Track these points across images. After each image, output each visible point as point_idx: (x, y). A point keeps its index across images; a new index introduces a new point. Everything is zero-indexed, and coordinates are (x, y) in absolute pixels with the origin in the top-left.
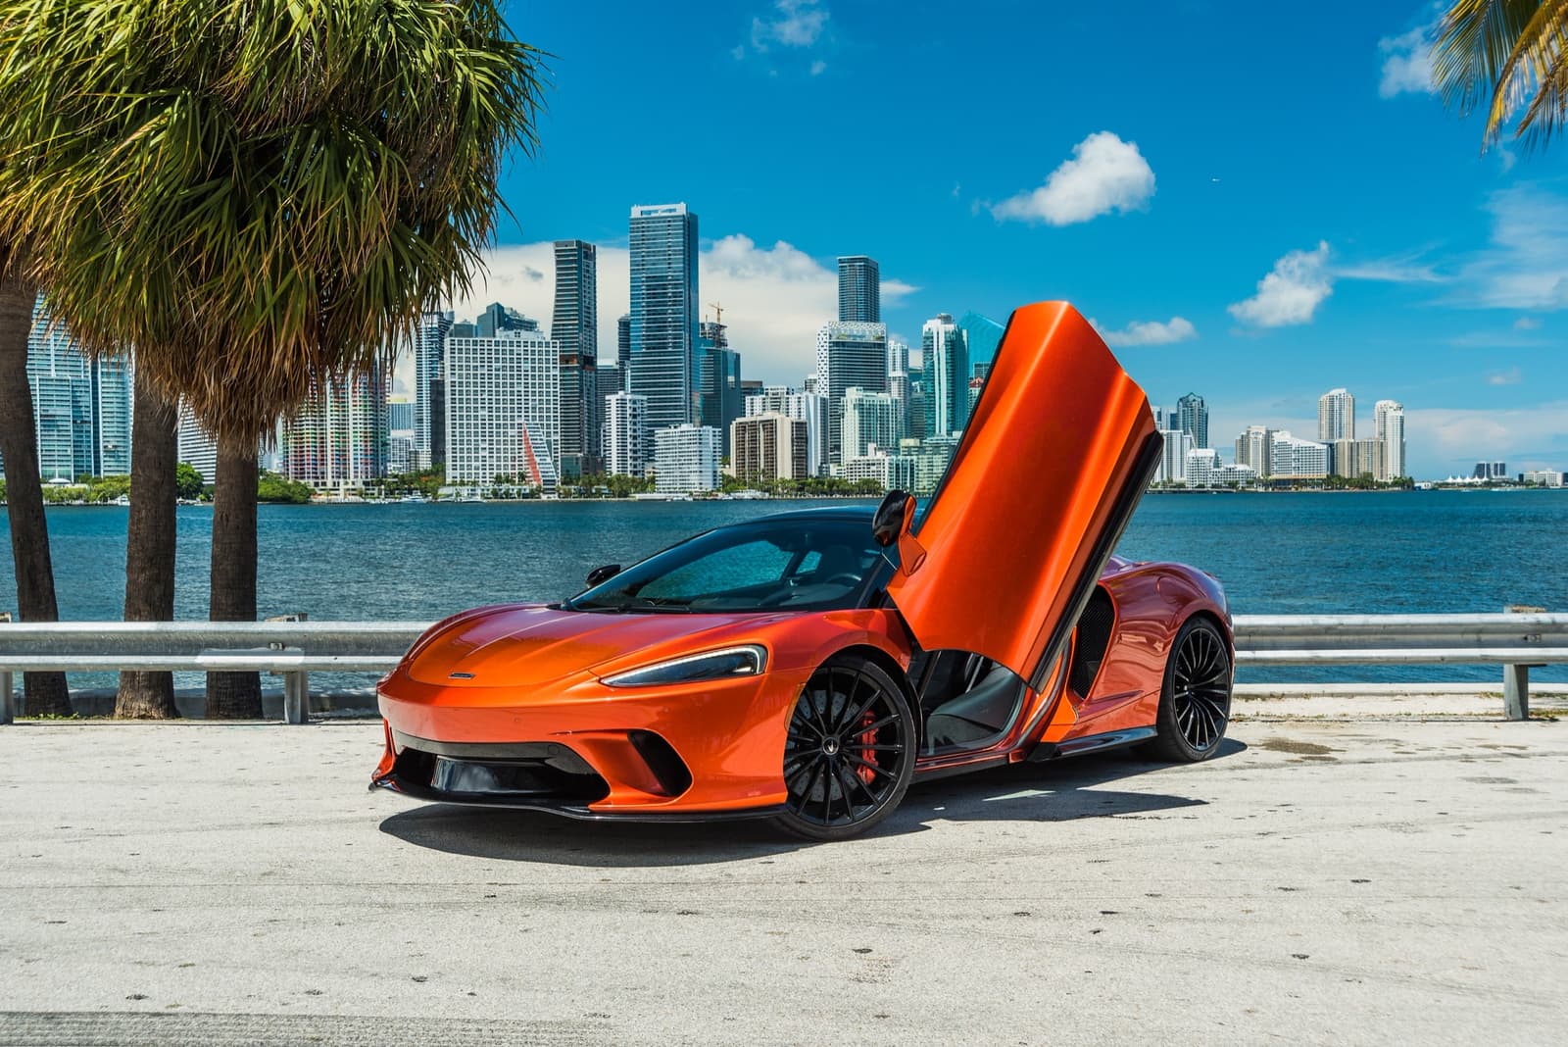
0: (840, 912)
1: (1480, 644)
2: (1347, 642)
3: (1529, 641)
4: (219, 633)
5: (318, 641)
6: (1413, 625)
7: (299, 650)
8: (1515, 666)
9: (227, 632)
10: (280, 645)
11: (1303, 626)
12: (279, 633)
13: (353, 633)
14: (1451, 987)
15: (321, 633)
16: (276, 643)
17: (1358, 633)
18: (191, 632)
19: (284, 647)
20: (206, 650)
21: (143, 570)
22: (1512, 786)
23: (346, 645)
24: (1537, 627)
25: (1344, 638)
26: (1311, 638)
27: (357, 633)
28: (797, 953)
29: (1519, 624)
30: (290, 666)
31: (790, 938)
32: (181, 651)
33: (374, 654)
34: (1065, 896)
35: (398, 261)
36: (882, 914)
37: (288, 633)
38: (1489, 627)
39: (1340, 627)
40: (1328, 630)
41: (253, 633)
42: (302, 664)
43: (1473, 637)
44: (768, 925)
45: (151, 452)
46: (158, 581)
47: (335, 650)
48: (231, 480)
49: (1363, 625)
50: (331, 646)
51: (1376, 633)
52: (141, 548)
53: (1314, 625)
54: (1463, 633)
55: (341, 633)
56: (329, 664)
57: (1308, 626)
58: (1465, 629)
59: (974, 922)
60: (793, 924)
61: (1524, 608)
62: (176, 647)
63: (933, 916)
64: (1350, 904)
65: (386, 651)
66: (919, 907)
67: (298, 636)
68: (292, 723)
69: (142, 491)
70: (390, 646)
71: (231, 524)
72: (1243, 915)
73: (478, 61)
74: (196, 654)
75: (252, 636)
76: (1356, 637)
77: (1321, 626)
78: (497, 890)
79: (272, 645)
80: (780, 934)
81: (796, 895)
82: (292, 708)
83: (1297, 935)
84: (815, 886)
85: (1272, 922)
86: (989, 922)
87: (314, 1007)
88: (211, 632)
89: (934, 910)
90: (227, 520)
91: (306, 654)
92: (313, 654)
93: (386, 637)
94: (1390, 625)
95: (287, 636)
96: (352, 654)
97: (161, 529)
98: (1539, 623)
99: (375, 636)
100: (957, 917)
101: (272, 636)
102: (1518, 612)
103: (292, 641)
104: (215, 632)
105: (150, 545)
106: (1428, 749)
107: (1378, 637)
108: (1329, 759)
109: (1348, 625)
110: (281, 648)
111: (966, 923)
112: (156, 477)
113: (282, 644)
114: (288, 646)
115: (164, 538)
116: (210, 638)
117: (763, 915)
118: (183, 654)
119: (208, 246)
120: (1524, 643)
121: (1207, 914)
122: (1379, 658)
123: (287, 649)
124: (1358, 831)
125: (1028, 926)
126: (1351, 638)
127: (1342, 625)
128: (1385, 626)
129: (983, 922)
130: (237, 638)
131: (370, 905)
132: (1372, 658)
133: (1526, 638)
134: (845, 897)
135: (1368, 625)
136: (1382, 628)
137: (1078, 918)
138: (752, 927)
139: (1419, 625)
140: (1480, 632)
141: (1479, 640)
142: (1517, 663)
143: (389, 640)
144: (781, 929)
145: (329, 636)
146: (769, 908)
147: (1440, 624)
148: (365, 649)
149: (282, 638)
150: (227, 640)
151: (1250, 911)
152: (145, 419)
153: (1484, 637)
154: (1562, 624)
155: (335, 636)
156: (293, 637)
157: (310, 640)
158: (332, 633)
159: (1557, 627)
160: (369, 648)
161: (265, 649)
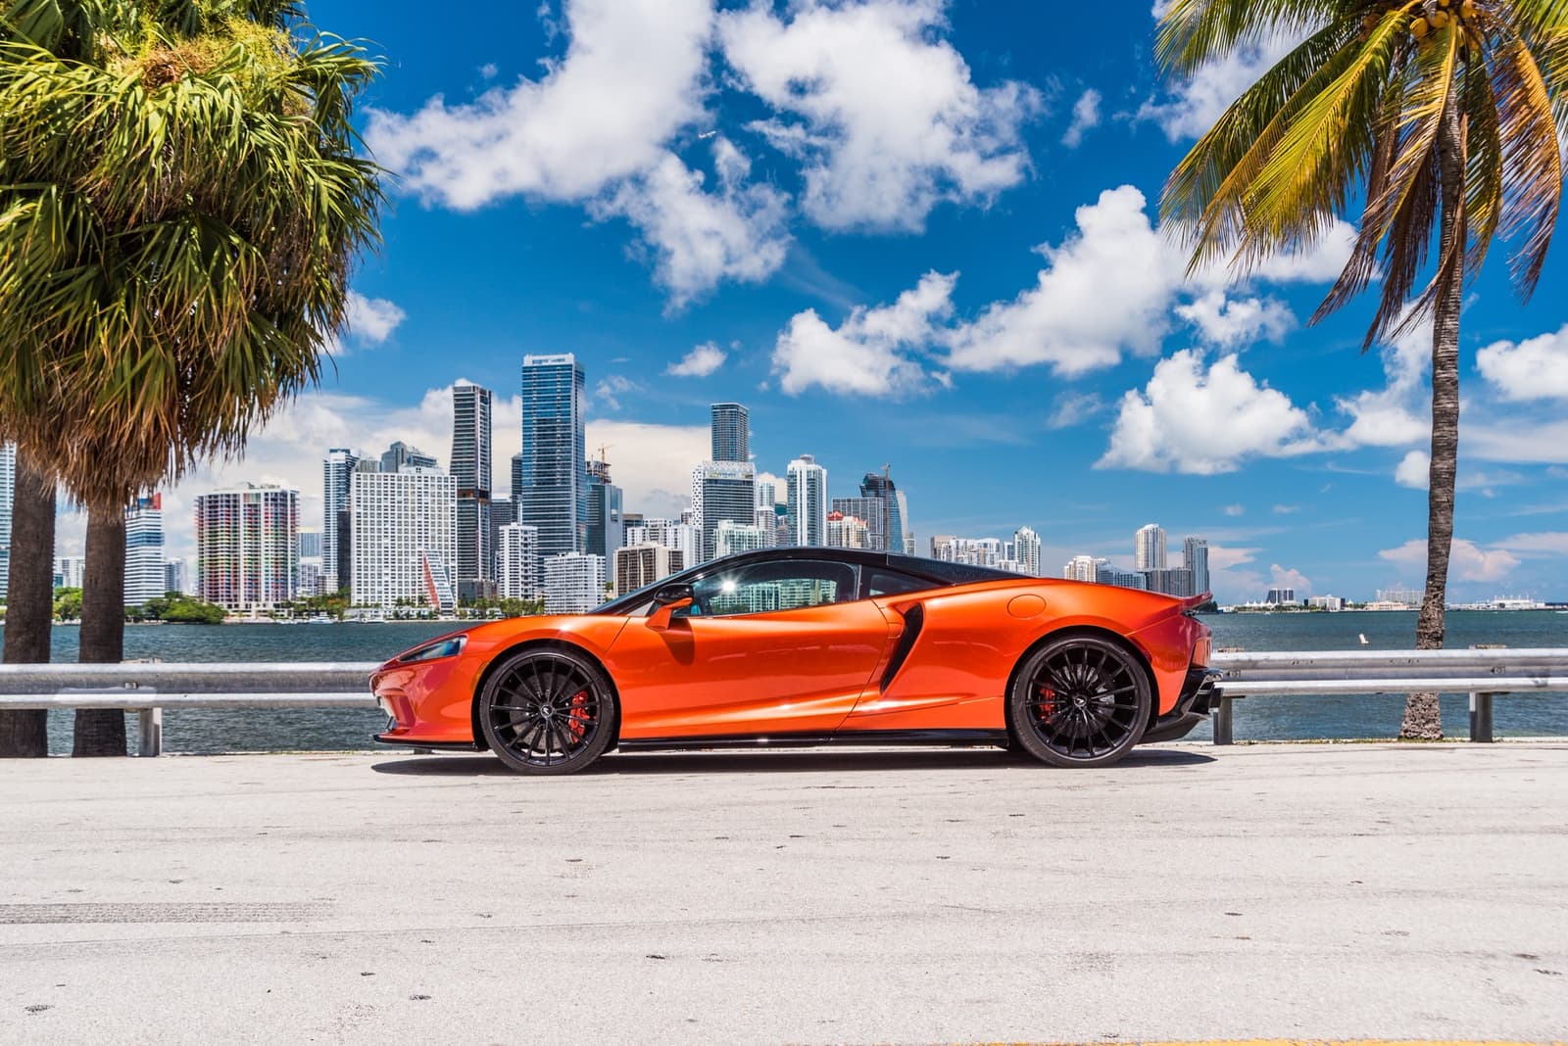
0: (566, 839)
4: (76, 673)
5: (170, 681)
7: (151, 688)
9: (84, 673)
10: (134, 685)
12: (132, 673)
13: (202, 673)
14: (1056, 870)
15: (171, 673)
16: (131, 683)
18: (50, 673)
19: (137, 686)
20: (64, 690)
21: (19, 634)
23: (195, 684)
27: (205, 673)
28: (517, 863)
30: (142, 703)
31: (515, 854)
32: (39, 691)
33: (221, 692)
35: (256, 348)
36: (602, 840)
37: (142, 673)
41: (108, 673)
42: (154, 701)
44: (500, 847)
45: (29, 527)
46: (34, 644)
47: (185, 689)
48: (102, 547)
50: (182, 685)
52: (17, 614)
55: (191, 673)
56: (179, 701)
59: (679, 844)
60: (521, 847)
63: (645, 841)
66: (636, 836)
67: (151, 677)
69: (20, 562)
71: (99, 586)
72: (909, 836)
73: (330, 171)
74: (54, 693)
75: (108, 676)
78: (268, 831)
79: (127, 685)
80: (507, 852)
81: (533, 829)
83: (947, 846)
84: (552, 825)
85: (931, 839)
86: (692, 844)
87: (73, 899)
88: (68, 673)
90: (96, 583)
91: (158, 692)
92: (164, 692)
93: (232, 676)
95: (141, 677)
96: (200, 692)
97: (38, 596)
98: (1238, 660)
99: (222, 676)
100: (665, 841)
101: (126, 676)
102: (1222, 650)
103: (145, 681)
104: (72, 673)
105: (26, 611)
110: (134, 687)
111: (671, 844)
112: (34, 549)
113: (137, 683)
114: (141, 686)
115: (41, 604)
116: (68, 678)
117: (498, 841)
118: (43, 693)
119: (70, 324)
120: (1228, 677)
121: (878, 836)
123: (141, 688)
125: (724, 844)
130: (94, 679)
131: (151, 840)
133: (1229, 673)
137: (769, 840)
138: (485, 849)
143: (235, 680)
144: (510, 850)
145: (180, 676)
148: (212, 688)
149: (136, 678)
150: (84, 680)
151: (916, 834)
152: (24, 496)
154: (1257, 662)
155: (186, 676)
156: (146, 677)
157: (162, 680)
158: (181, 673)
159: (1253, 665)
160: (217, 686)
161: (121, 688)
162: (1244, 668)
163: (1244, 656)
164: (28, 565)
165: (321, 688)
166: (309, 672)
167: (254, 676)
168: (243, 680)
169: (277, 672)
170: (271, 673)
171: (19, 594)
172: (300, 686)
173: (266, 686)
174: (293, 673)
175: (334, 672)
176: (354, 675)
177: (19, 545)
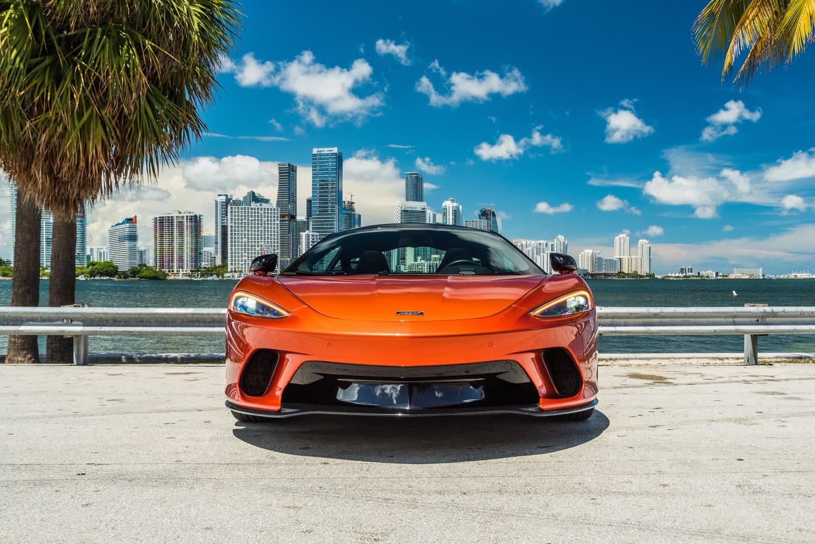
0: (348, 489)
1: (734, 324)
2: (665, 322)
3: (760, 322)
4: (34, 313)
5: (91, 319)
6: (700, 313)
7: (80, 323)
8: (751, 336)
9: (38, 313)
10: (70, 320)
11: (642, 313)
12: (68, 313)
13: (110, 314)
15: (92, 314)
16: (67, 320)
17: (671, 317)
18: (17, 313)
19: (71, 321)
20: (27, 323)
21: (20, 286)
22: (785, 396)
23: (107, 321)
24: (765, 314)
25: (663, 320)
26: (646, 320)
27: (113, 314)
28: (304, 527)
29: (755, 313)
30: (74, 332)
31: (301, 512)
32: (12, 324)
33: (123, 326)
34: (524, 474)
36: (381, 491)
37: (73, 313)
38: (740, 314)
39: (662, 314)
40: (655, 316)
41: (53, 313)
42: (81, 331)
43: (731, 320)
44: (288, 500)
47: (101, 323)
48: (60, 235)
49: (674, 313)
50: (99, 321)
51: (680, 317)
52: (19, 275)
53: (648, 313)
54: (726, 317)
55: (103, 314)
56: (97, 331)
57: (644, 313)
58: (727, 316)
59: (453, 497)
60: (307, 499)
61: (757, 304)
62: (9, 321)
63: (421, 492)
64: (738, 478)
65: (130, 324)
66: (412, 484)
67: (79, 316)
68: (78, 365)
69: (20, 244)
70: (132, 321)
71: (60, 259)
72: (661, 488)
74: (21, 325)
75: (53, 315)
76: (670, 320)
77: (652, 313)
79: (65, 321)
80: (294, 508)
81: (318, 474)
82: (78, 357)
83: (709, 506)
84: (335, 467)
85: (685, 494)
86: (465, 497)
88: (28, 313)
89: (423, 487)
90: (58, 257)
91: (84, 326)
92: (87, 326)
93: (129, 316)
94: (688, 313)
95: (72, 315)
96: (110, 326)
97: (31, 265)
98: (765, 312)
99: (123, 316)
100: (440, 493)
101: (64, 315)
102: (753, 306)
103: (76, 318)
104: (31, 313)
105: (24, 273)
106: (720, 377)
107: (681, 319)
108: (669, 383)
109: (666, 313)
110: (70, 322)
111: (447, 498)
112: (28, 237)
113: (71, 320)
114: (74, 321)
115: (33, 269)
116: (29, 316)
117: (286, 490)
118: (13, 325)
120: (757, 323)
121: (634, 488)
122: (682, 330)
123: (73, 323)
124: (713, 423)
126: (667, 320)
127: (663, 313)
128: (685, 313)
129: (461, 497)
130: (45, 316)
132: (678, 331)
133: (758, 320)
134: (356, 475)
135: (677, 313)
136: (683, 314)
137: (535, 493)
138: (275, 502)
139: (703, 313)
140: (735, 317)
141: (734, 321)
142: (753, 334)
144: (297, 504)
145: (97, 315)
146: (294, 485)
147: (714, 313)
148: (117, 323)
149: (70, 316)
150: (39, 317)
151: (666, 485)
153: (737, 320)
154: (777, 313)
155: (101, 315)
156: (76, 316)
157: (86, 318)
158: (98, 314)
159: (774, 314)
160: (120, 322)
161: (61, 323)
162: (768, 317)
163: (768, 309)
164: (25, 246)
165: (184, 324)
166: (177, 314)
167: (142, 316)
168: (136, 319)
169: (157, 314)
170: (153, 314)
171: (20, 263)
172: (171, 322)
173: (151, 322)
174: (167, 314)
175: (193, 314)
176: (205, 317)
177: (20, 235)
